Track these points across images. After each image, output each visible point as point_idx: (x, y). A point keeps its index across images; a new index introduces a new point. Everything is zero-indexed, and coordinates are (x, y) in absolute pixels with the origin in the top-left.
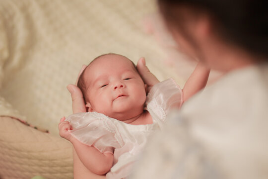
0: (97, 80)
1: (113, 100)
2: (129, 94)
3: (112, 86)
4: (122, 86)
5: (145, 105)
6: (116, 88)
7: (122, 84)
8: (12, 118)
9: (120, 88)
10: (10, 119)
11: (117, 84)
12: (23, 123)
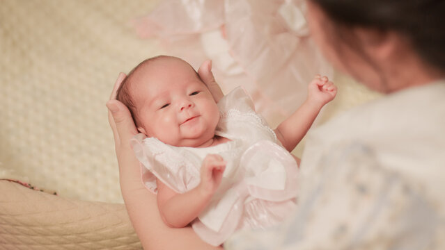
1: (179, 125)
2: (201, 113)
4: (190, 106)
6: (182, 109)
7: (190, 103)
8: (10, 181)
9: (188, 108)
10: (8, 182)
11: (184, 103)
12: (25, 185)
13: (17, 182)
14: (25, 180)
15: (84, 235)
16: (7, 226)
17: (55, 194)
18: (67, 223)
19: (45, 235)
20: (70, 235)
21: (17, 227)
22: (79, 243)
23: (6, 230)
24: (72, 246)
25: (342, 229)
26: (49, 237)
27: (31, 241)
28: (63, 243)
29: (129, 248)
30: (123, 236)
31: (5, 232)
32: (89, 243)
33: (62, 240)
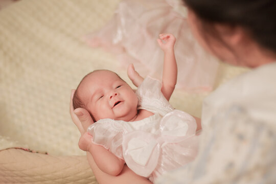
0: (94, 95)
1: (112, 109)
2: (124, 99)
3: (107, 96)
4: (116, 94)
5: (139, 106)
6: (111, 97)
7: (116, 93)
8: (16, 148)
9: (115, 96)
10: (15, 149)
11: (112, 94)
12: (26, 150)
13: (21, 149)
14: (26, 147)
15: (67, 178)
16: (18, 178)
17: (46, 154)
18: (55, 172)
21: (24, 178)
23: (17, 180)
26: (45, 182)
31: (17, 182)
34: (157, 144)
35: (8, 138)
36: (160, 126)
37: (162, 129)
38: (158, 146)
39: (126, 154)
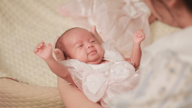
1: (88, 55)
2: (97, 50)
4: (92, 46)
6: (89, 47)
10: (7, 79)
11: (89, 45)
12: (14, 80)
13: (11, 79)
14: (14, 78)
15: (42, 101)
16: (7, 99)
17: (28, 84)
18: (33, 96)
19: (24, 102)
20: (35, 101)
21: (11, 99)
22: (39, 105)
23: (6, 100)
24: (36, 106)
25: (163, 89)
26: (26, 103)
27: (18, 105)
28: (32, 105)
29: (61, 107)
30: (59, 101)
31: (6, 101)
32: (44, 105)
33: (31, 104)
34: (106, 81)
35: (2, 71)
36: (111, 70)
37: (112, 71)
38: (107, 82)
39: (84, 85)
